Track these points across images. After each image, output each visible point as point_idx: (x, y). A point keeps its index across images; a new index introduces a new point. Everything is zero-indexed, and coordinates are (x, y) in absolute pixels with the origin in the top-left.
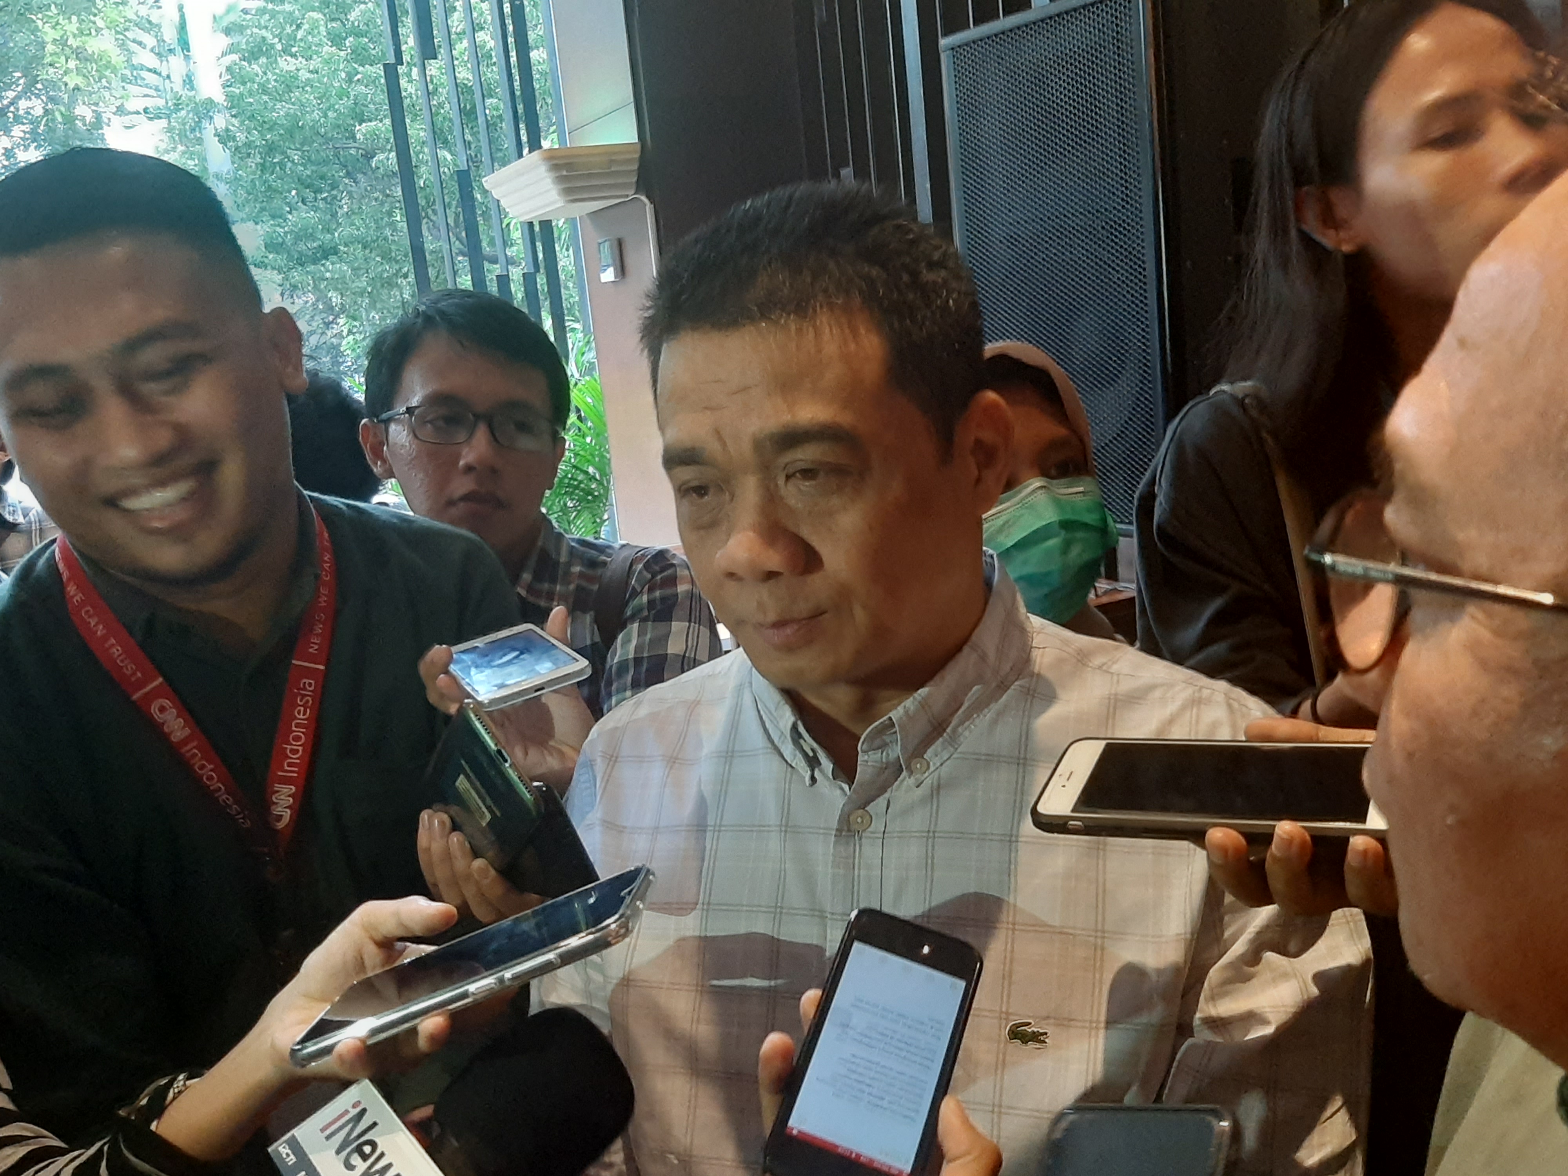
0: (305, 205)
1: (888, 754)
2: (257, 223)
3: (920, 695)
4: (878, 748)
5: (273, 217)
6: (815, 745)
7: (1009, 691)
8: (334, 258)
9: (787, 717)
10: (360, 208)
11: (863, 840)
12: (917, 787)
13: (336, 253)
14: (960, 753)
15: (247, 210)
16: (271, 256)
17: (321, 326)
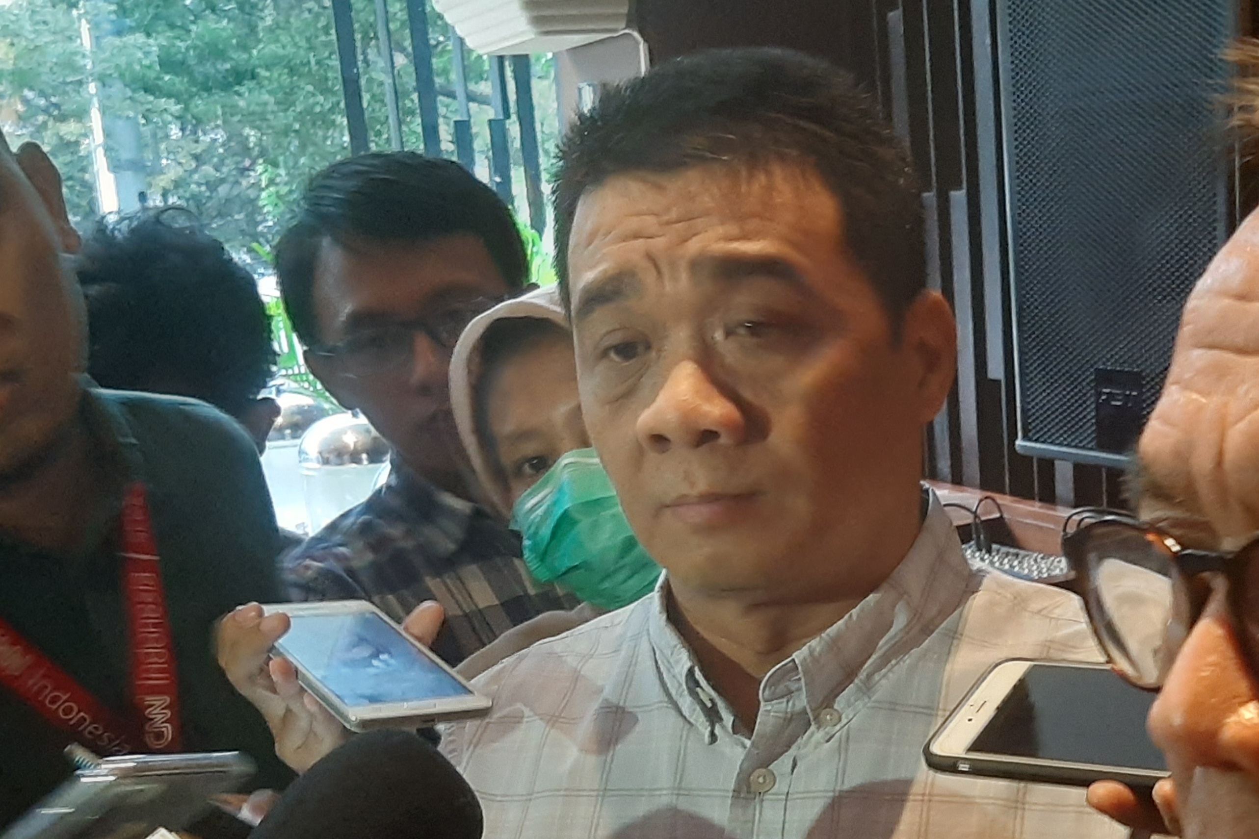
0: (216, 14)
1: (794, 705)
2: (148, 35)
3: (828, 635)
4: (782, 697)
5: (172, 26)
6: (713, 694)
7: (934, 635)
8: (252, 84)
9: (683, 661)
10: (288, 22)
11: (765, 804)
12: (828, 741)
13: (254, 76)
14: (875, 702)
15: (137, 16)
16: (167, 78)
17: (234, 173)
